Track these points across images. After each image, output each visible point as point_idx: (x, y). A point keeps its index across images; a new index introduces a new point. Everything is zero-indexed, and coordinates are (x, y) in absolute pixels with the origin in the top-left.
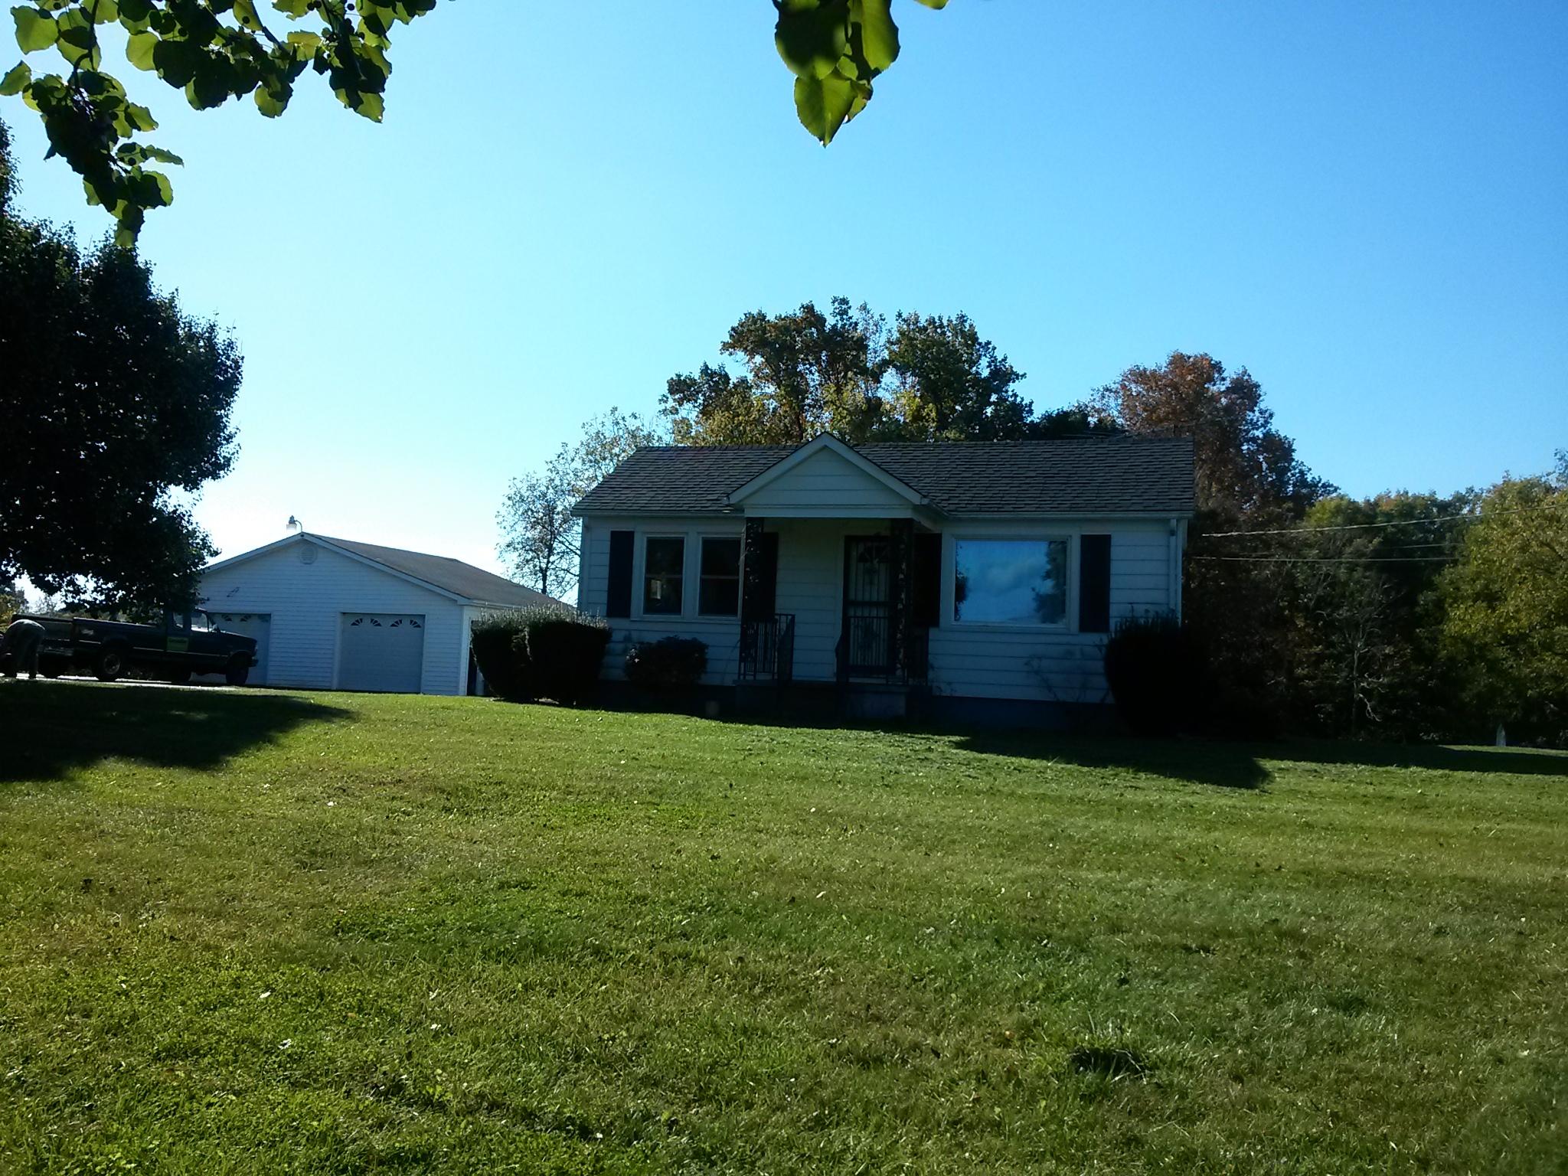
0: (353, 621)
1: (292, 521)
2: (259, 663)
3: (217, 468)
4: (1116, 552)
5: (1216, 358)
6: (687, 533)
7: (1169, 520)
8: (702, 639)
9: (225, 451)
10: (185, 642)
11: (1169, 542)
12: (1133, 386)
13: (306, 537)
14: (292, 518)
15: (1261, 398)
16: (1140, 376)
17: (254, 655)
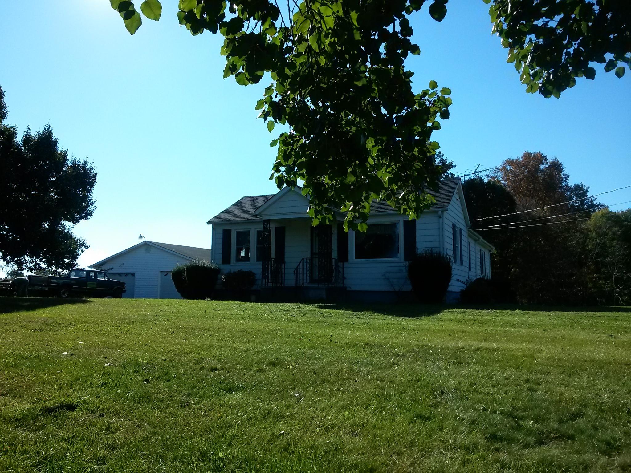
0: (165, 274)
1: (141, 237)
2: (126, 292)
3: (87, 215)
4: (418, 227)
5: (545, 154)
6: (251, 229)
7: (437, 212)
8: (253, 271)
9: (90, 208)
10: (95, 284)
11: (439, 221)
12: (508, 167)
13: (146, 243)
14: (141, 235)
15: (563, 170)
16: (510, 162)
17: (124, 288)
